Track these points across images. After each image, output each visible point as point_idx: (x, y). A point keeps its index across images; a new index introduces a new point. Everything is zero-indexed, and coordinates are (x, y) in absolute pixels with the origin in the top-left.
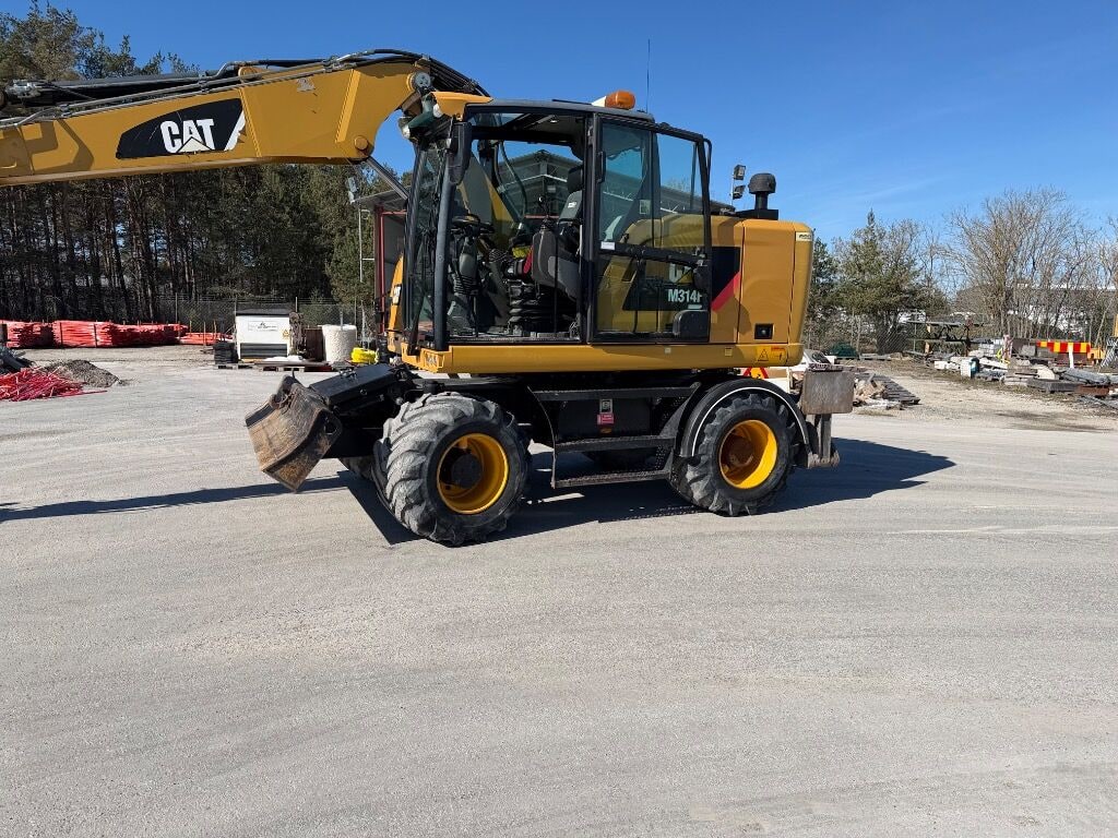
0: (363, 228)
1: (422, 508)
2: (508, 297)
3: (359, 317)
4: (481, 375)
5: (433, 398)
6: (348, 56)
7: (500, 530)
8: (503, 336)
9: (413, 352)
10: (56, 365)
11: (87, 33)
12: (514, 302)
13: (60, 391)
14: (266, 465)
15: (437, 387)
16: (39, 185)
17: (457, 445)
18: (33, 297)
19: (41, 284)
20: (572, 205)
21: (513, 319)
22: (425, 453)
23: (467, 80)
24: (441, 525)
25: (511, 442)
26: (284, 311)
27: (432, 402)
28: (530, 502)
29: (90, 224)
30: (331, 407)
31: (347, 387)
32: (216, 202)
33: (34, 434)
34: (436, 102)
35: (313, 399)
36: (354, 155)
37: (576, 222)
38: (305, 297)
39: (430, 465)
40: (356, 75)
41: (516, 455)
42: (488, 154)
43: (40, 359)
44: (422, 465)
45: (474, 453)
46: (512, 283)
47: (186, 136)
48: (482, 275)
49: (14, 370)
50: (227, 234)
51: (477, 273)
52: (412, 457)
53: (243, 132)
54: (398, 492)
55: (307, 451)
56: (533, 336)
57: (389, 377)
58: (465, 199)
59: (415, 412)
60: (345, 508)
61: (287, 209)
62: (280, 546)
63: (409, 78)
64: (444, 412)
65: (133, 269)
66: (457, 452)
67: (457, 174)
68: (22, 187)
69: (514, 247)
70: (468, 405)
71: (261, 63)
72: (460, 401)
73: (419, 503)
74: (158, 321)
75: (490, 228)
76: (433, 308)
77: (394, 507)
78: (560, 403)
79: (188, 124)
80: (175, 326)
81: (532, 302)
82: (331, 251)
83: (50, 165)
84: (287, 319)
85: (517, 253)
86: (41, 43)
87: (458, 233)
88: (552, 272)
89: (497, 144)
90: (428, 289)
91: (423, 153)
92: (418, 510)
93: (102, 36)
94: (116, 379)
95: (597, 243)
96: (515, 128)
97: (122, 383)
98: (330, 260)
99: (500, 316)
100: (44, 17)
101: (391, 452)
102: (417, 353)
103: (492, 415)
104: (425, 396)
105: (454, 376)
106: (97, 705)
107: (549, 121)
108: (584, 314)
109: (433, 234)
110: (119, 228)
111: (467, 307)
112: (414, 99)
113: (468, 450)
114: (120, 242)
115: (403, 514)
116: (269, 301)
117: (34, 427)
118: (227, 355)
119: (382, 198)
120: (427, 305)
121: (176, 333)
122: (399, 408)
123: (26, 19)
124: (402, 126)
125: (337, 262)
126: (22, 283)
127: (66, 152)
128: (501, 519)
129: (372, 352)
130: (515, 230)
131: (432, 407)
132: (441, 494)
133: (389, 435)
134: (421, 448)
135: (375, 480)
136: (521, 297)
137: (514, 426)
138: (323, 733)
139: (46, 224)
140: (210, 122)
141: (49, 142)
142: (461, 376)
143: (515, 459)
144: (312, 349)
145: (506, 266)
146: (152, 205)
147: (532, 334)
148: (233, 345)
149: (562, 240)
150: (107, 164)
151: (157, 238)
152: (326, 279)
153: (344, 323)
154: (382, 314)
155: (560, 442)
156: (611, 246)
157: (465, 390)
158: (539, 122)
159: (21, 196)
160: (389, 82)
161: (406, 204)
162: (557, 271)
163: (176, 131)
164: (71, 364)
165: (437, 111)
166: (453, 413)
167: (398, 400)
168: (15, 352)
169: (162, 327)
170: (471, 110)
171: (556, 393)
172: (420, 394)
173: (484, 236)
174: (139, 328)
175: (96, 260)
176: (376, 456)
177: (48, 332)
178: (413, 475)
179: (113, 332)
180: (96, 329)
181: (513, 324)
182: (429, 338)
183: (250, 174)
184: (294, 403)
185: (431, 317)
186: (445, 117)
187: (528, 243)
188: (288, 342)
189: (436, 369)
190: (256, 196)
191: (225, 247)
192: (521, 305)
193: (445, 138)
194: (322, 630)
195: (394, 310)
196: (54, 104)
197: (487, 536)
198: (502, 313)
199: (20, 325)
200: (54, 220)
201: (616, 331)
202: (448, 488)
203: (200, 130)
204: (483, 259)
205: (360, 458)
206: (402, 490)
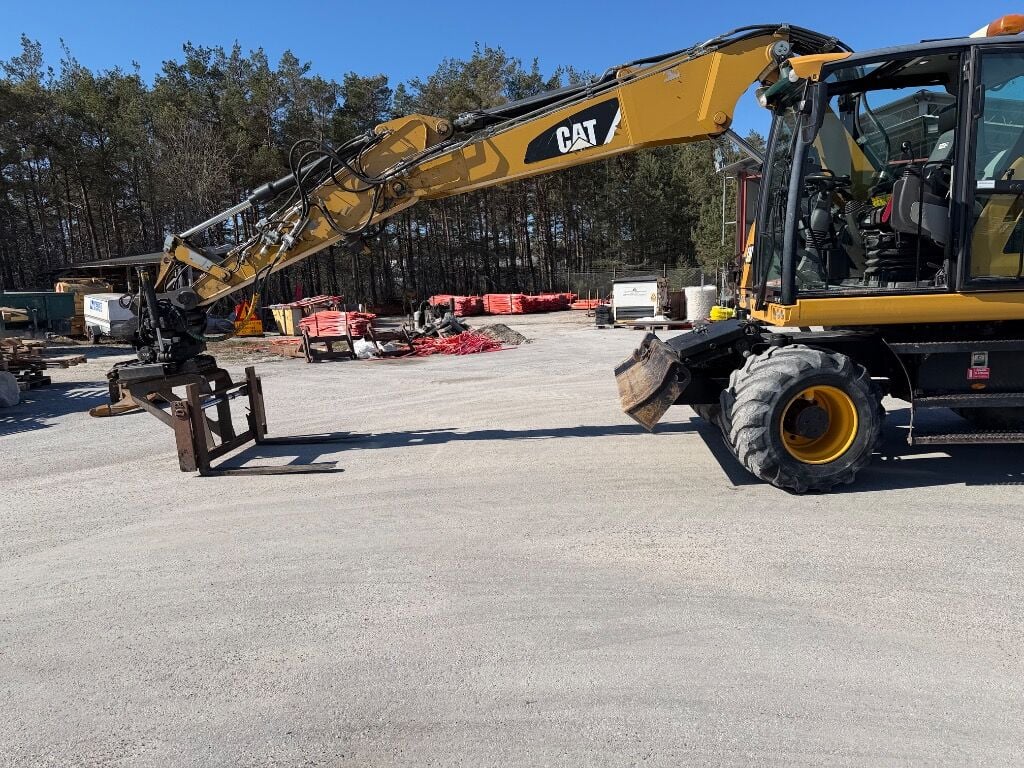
0: (728, 193)
1: (765, 454)
2: (864, 247)
3: (720, 277)
4: (835, 328)
5: (780, 351)
6: (709, 41)
7: (849, 482)
8: (858, 288)
9: (761, 307)
10: (485, 328)
11: (510, 62)
12: (871, 253)
13: (487, 347)
14: (627, 407)
15: (785, 340)
16: (476, 191)
17: (803, 396)
18: (471, 277)
19: (477, 267)
20: (943, 147)
21: (869, 270)
22: (769, 403)
23: (828, 39)
24: (784, 472)
25: (861, 395)
26: (653, 277)
27: (777, 355)
28: (885, 458)
29: (509, 217)
30: (683, 360)
31: (699, 341)
32: (602, 187)
33: (469, 379)
34: (791, 68)
35: (667, 352)
36: (714, 130)
37: (946, 164)
38: (673, 264)
39: (773, 415)
40: (718, 56)
41: (867, 408)
42: (848, 107)
43: (475, 323)
44: (765, 414)
45: (821, 405)
46: (869, 234)
47: (575, 137)
48: (837, 227)
49: (458, 333)
50: (610, 214)
51: (831, 226)
52: (755, 406)
53: (619, 126)
54: (741, 439)
55: (660, 397)
56: (890, 286)
57: (738, 331)
58: (821, 154)
59: (761, 364)
60: (695, 449)
61: (661, 186)
62: (638, 476)
63: (768, 49)
64: (790, 363)
65: (538, 251)
66: (802, 404)
67: (811, 133)
68: (466, 194)
69: (874, 196)
70: (815, 357)
71: (635, 63)
72: (807, 353)
73: (762, 449)
74: (555, 290)
75: (846, 181)
76: (781, 263)
77: (738, 452)
78: (920, 356)
79: (577, 127)
80: (568, 295)
81: (891, 251)
82: (697, 219)
83: (481, 175)
84: (655, 285)
85: (877, 202)
86: (480, 77)
87: (812, 189)
88: (915, 218)
89: (859, 96)
90: (779, 246)
91: (779, 118)
92: (760, 456)
93: (520, 62)
94: (524, 338)
95: (972, 182)
96: (878, 77)
97: (528, 341)
98: (695, 228)
99: (855, 268)
100: (483, 56)
101: (735, 401)
102: (765, 308)
103: (841, 367)
104: (771, 349)
105: (805, 329)
106: (501, 579)
107: (917, 64)
108: (954, 259)
109: (785, 194)
110: (530, 218)
111: (820, 262)
112: (771, 68)
113: (815, 402)
114: (530, 229)
115: (746, 459)
116: (641, 269)
117: (469, 374)
118: (605, 318)
119: (746, 164)
120: (777, 261)
121: (568, 301)
122: (745, 360)
123: (470, 60)
124: (759, 96)
125: (702, 229)
126: (465, 266)
127: (491, 164)
128: (849, 472)
129: (730, 310)
130: (876, 179)
131: (778, 359)
132: (785, 442)
133: (734, 384)
134: (765, 398)
135: (720, 425)
136: (878, 247)
137: (866, 379)
138: (666, 635)
139: (480, 220)
140: (594, 122)
141: (480, 158)
142: (814, 329)
143: (866, 414)
144: (675, 308)
145: (864, 216)
146: (552, 197)
147: (889, 284)
148: (609, 310)
149: (929, 184)
150: (519, 169)
151: (557, 223)
152: (692, 245)
153: (705, 284)
154: (735, 273)
155: (919, 396)
156: (991, 185)
157: (813, 343)
158: (907, 65)
159: (466, 201)
160: (747, 57)
161: (761, 169)
162: (923, 218)
163: (567, 135)
164: (495, 327)
165: (793, 76)
166: (799, 365)
167: (745, 353)
168: (459, 319)
169: (557, 296)
170: (827, 69)
171: (916, 345)
172: (767, 347)
173: (840, 189)
174: (541, 298)
175: (513, 244)
176: (723, 405)
177: (480, 302)
178: (756, 423)
179: (524, 302)
180: (511, 300)
181: (869, 275)
182: (777, 293)
183: (628, 160)
184: (653, 356)
185: (780, 273)
186: (801, 81)
187: (889, 191)
188: (655, 305)
189: (783, 322)
190: (634, 178)
191: (608, 225)
192: (878, 255)
193: (800, 100)
194: (669, 551)
195: (746, 269)
196: (484, 128)
197: (833, 487)
198: (857, 264)
199: (462, 299)
200: (485, 217)
201: (995, 276)
202: (792, 438)
203: (586, 130)
204: (839, 212)
205: (710, 405)
206: (745, 436)
